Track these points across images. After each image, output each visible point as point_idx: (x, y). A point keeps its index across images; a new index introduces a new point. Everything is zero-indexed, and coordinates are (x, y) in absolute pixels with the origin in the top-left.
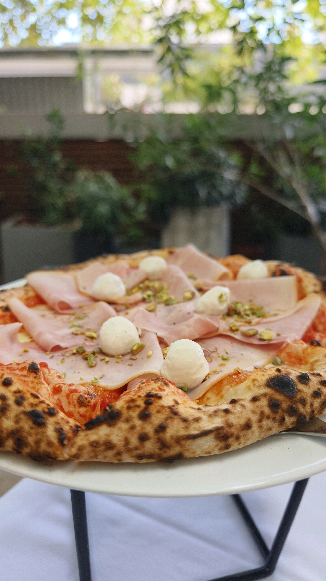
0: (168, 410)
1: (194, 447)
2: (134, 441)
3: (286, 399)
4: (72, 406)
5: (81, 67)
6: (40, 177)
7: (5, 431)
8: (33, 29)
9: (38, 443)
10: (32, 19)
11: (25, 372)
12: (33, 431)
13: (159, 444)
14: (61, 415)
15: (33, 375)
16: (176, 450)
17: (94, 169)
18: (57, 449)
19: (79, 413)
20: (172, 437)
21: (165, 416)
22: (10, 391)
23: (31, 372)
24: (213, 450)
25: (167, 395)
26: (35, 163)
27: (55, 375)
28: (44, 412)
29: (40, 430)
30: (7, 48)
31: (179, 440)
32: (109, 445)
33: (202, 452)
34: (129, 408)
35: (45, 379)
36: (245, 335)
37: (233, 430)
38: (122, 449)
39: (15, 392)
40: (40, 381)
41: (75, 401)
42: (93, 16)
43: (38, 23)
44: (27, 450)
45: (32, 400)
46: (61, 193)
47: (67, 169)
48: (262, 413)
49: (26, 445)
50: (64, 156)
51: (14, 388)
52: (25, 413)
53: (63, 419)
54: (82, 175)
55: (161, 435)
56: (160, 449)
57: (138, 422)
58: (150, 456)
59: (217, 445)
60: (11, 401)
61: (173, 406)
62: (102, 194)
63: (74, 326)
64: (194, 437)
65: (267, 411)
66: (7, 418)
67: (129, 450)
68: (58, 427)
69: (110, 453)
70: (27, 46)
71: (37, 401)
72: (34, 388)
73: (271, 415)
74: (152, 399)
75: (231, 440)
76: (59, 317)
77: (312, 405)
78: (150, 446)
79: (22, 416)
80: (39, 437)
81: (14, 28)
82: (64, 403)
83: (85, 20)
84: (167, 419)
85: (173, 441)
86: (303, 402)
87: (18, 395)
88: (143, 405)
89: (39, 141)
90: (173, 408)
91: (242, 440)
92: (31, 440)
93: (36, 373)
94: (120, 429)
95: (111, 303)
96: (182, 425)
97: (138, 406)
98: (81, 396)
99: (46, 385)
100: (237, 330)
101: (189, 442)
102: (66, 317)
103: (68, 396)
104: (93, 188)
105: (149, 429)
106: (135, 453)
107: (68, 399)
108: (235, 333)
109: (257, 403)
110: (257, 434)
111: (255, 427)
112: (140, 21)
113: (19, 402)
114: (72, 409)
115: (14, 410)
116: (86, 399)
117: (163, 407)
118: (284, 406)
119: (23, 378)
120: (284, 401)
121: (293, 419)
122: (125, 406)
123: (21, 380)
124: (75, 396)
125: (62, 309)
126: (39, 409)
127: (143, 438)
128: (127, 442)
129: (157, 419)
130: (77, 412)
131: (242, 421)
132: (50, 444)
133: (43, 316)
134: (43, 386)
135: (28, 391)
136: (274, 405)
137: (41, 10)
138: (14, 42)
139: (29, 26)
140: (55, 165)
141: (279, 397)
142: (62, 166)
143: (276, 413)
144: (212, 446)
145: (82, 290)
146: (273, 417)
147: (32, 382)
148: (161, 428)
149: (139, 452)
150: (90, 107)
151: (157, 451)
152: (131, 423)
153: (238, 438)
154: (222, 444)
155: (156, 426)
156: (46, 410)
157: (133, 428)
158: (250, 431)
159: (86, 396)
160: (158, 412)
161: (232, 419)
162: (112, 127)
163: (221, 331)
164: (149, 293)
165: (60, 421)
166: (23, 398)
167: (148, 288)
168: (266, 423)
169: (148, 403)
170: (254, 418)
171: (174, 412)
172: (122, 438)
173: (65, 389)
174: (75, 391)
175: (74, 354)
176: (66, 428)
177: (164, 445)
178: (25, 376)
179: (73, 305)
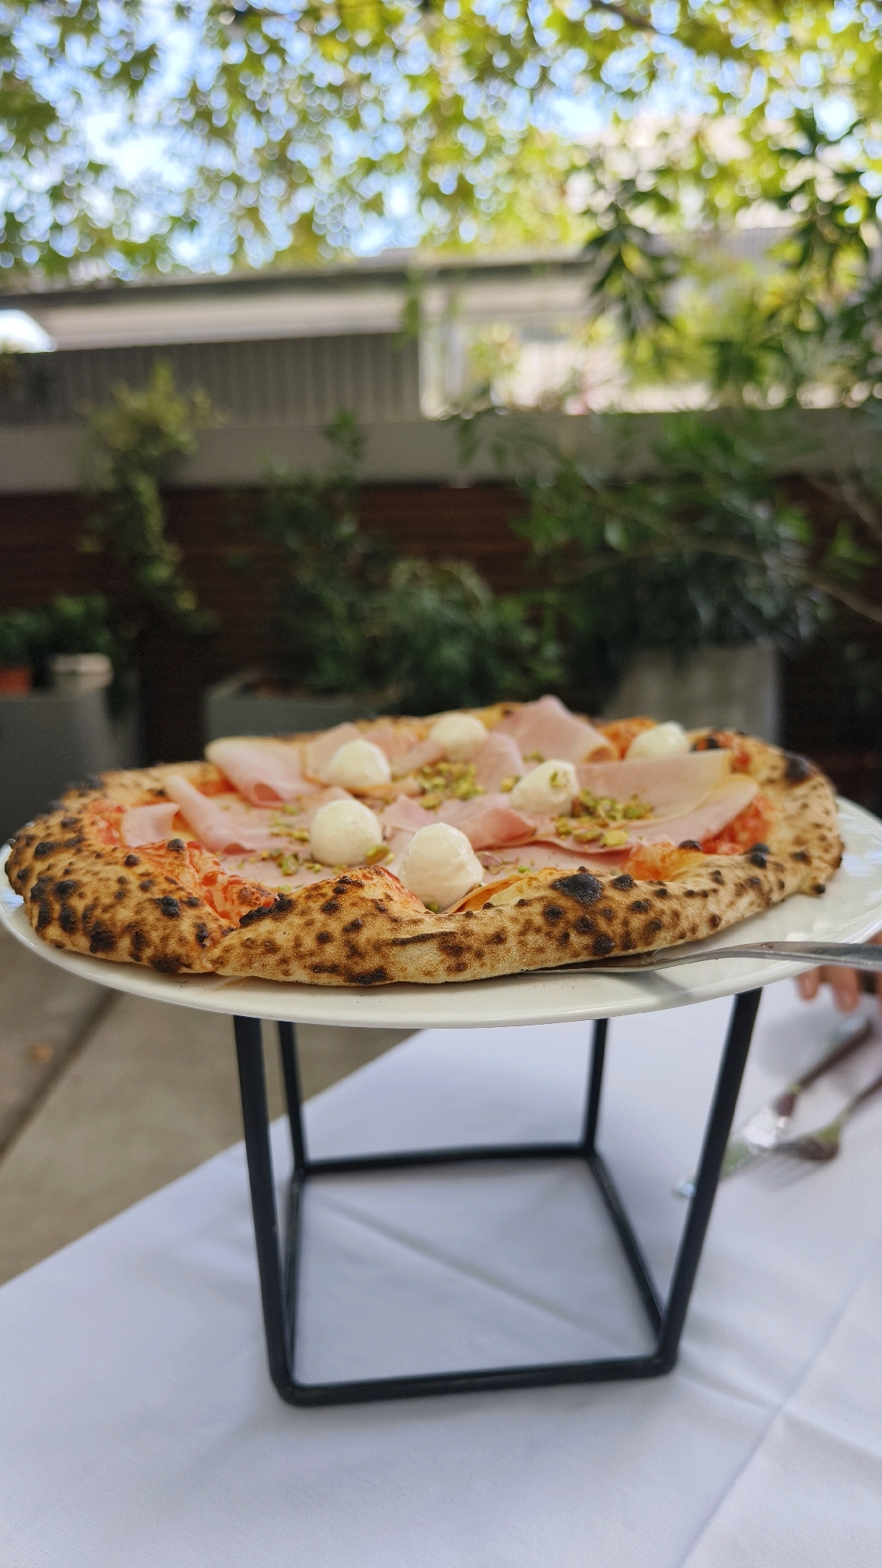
0: (370, 904)
1: (403, 959)
2: (309, 943)
3: (577, 907)
4: (229, 903)
5: (413, 311)
6: (305, 576)
7: (119, 924)
8: (306, 225)
9: (165, 939)
10: (304, 201)
11: (162, 852)
12: (160, 924)
13: (347, 949)
14: (208, 909)
15: (174, 854)
16: (372, 963)
17: (432, 556)
18: (192, 948)
19: (238, 913)
20: (368, 941)
21: (363, 912)
22: (134, 874)
23: (171, 851)
24: (437, 970)
25: (374, 885)
26: (294, 541)
27: (210, 860)
28: (182, 901)
29: (171, 923)
30: (240, 275)
31: (378, 946)
32: (271, 947)
33: (417, 969)
34: (308, 897)
35: (191, 862)
36: (581, 841)
37: (471, 941)
38: (290, 953)
39: (142, 875)
40: (183, 862)
41: (235, 896)
42: (447, 183)
43: (317, 210)
44: (148, 952)
45: (165, 886)
46: (354, 617)
47: (369, 557)
48: (529, 923)
49: (148, 944)
50: (363, 526)
51: (140, 869)
52: (151, 901)
53: (210, 914)
54: (402, 571)
55: (352, 936)
56: (349, 957)
57: (319, 917)
58: (334, 969)
59: (442, 961)
60: (134, 884)
61: (381, 900)
62: (451, 615)
63: (278, 825)
64: (404, 943)
65: (538, 920)
66: (124, 907)
67: (301, 957)
68: (199, 921)
69: (272, 959)
70: (287, 266)
71: (173, 886)
72: (171, 872)
73: (545, 929)
74: (348, 886)
75: (467, 957)
76: (255, 812)
77: (626, 923)
78: (333, 952)
79: (147, 905)
80: (168, 931)
81: (260, 227)
82: (218, 898)
83: (429, 192)
84: (364, 916)
85: (369, 947)
86: (609, 915)
87: (145, 879)
88: (330, 893)
89: (304, 487)
90: (379, 903)
91: (487, 959)
92: (155, 936)
93: (178, 851)
94: (291, 924)
95: (359, 795)
96: (389, 926)
97: (324, 895)
98: (246, 889)
99: (193, 870)
100: (568, 833)
101: (395, 950)
102: (266, 813)
103: (225, 890)
104: (429, 600)
105: (335, 927)
106: (309, 961)
107: (224, 893)
108: (563, 837)
109: (525, 909)
110: (515, 953)
111: (512, 942)
112: (562, 191)
113: (144, 888)
114: (228, 907)
115: (137, 896)
116: (253, 893)
117: (363, 899)
118: (571, 916)
119: (157, 859)
120: (573, 909)
121: (586, 940)
122: (303, 895)
123: (154, 861)
124: (236, 889)
125: (262, 799)
126: (175, 897)
127: (323, 938)
128: (298, 943)
129: (349, 915)
130: (236, 912)
131: (491, 930)
132: (182, 941)
133: (226, 809)
134: (186, 870)
135: (162, 874)
136: (552, 913)
137: (325, 181)
138: (258, 257)
139: (294, 219)
140: (342, 546)
141: (564, 903)
142: (360, 547)
143: (554, 925)
144: (435, 962)
145: (310, 773)
146: (548, 930)
147: (171, 864)
148: (355, 926)
149: (316, 960)
150: (433, 405)
151: (344, 961)
152: (308, 917)
153: (479, 955)
154: (451, 961)
155: (346, 923)
156: (185, 899)
157: (310, 923)
158: (501, 947)
159: (254, 890)
160: (354, 905)
161: (473, 925)
162: (468, 453)
163: (541, 835)
164: (439, 781)
165: (204, 916)
166: (152, 882)
167: (439, 773)
168: (531, 938)
169: (339, 891)
170: (513, 929)
171: (379, 908)
172: (291, 937)
173: (222, 880)
174: (238, 882)
175: (264, 859)
176: (212, 926)
177: (354, 952)
178: (161, 856)
179: (283, 794)
